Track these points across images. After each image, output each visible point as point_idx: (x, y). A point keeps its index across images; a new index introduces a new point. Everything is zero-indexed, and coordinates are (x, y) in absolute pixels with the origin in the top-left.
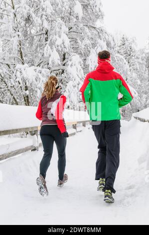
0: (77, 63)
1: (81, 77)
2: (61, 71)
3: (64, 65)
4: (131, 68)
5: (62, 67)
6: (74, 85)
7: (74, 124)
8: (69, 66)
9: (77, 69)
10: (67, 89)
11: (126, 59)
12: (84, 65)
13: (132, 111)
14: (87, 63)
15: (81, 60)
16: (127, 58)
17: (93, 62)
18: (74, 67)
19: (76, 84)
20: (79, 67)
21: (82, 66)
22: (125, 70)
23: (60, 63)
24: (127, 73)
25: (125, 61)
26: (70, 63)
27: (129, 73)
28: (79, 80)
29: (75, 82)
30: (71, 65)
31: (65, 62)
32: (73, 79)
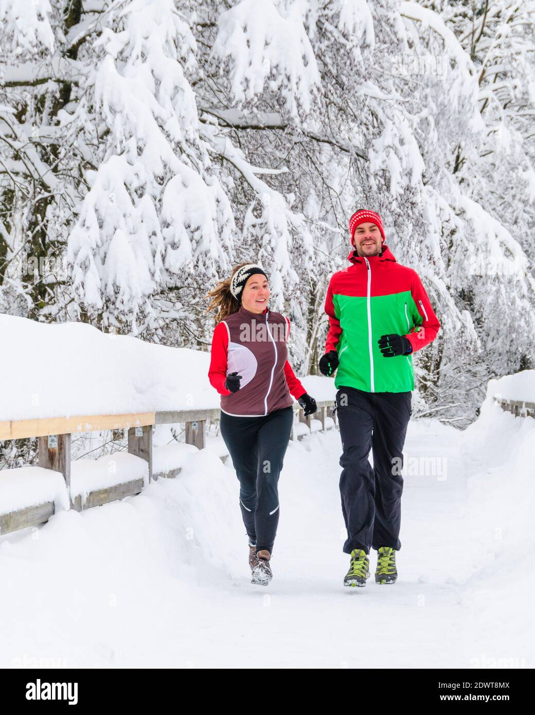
0: (157, 44)
1: (178, 136)
2: (52, 87)
3: (72, 53)
4: (488, 92)
5: (60, 67)
6: (135, 184)
7: (138, 424)
8: (109, 63)
9: (158, 82)
10: (86, 209)
11: (458, 32)
12: (203, 63)
13: (481, 369)
14: (220, 49)
15: (184, 28)
16: (468, 27)
17: (258, 44)
18: (139, 72)
19: (147, 177)
20: (173, 73)
21: (192, 61)
22: (455, 105)
23: (49, 40)
24: (461, 125)
25: (454, 44)
26: (111, 42)
27: (477, 123)
28: (167, 150)
29: (138, 163)
30: (122, 58)
31: (77, 32)
32: (132, 144)
